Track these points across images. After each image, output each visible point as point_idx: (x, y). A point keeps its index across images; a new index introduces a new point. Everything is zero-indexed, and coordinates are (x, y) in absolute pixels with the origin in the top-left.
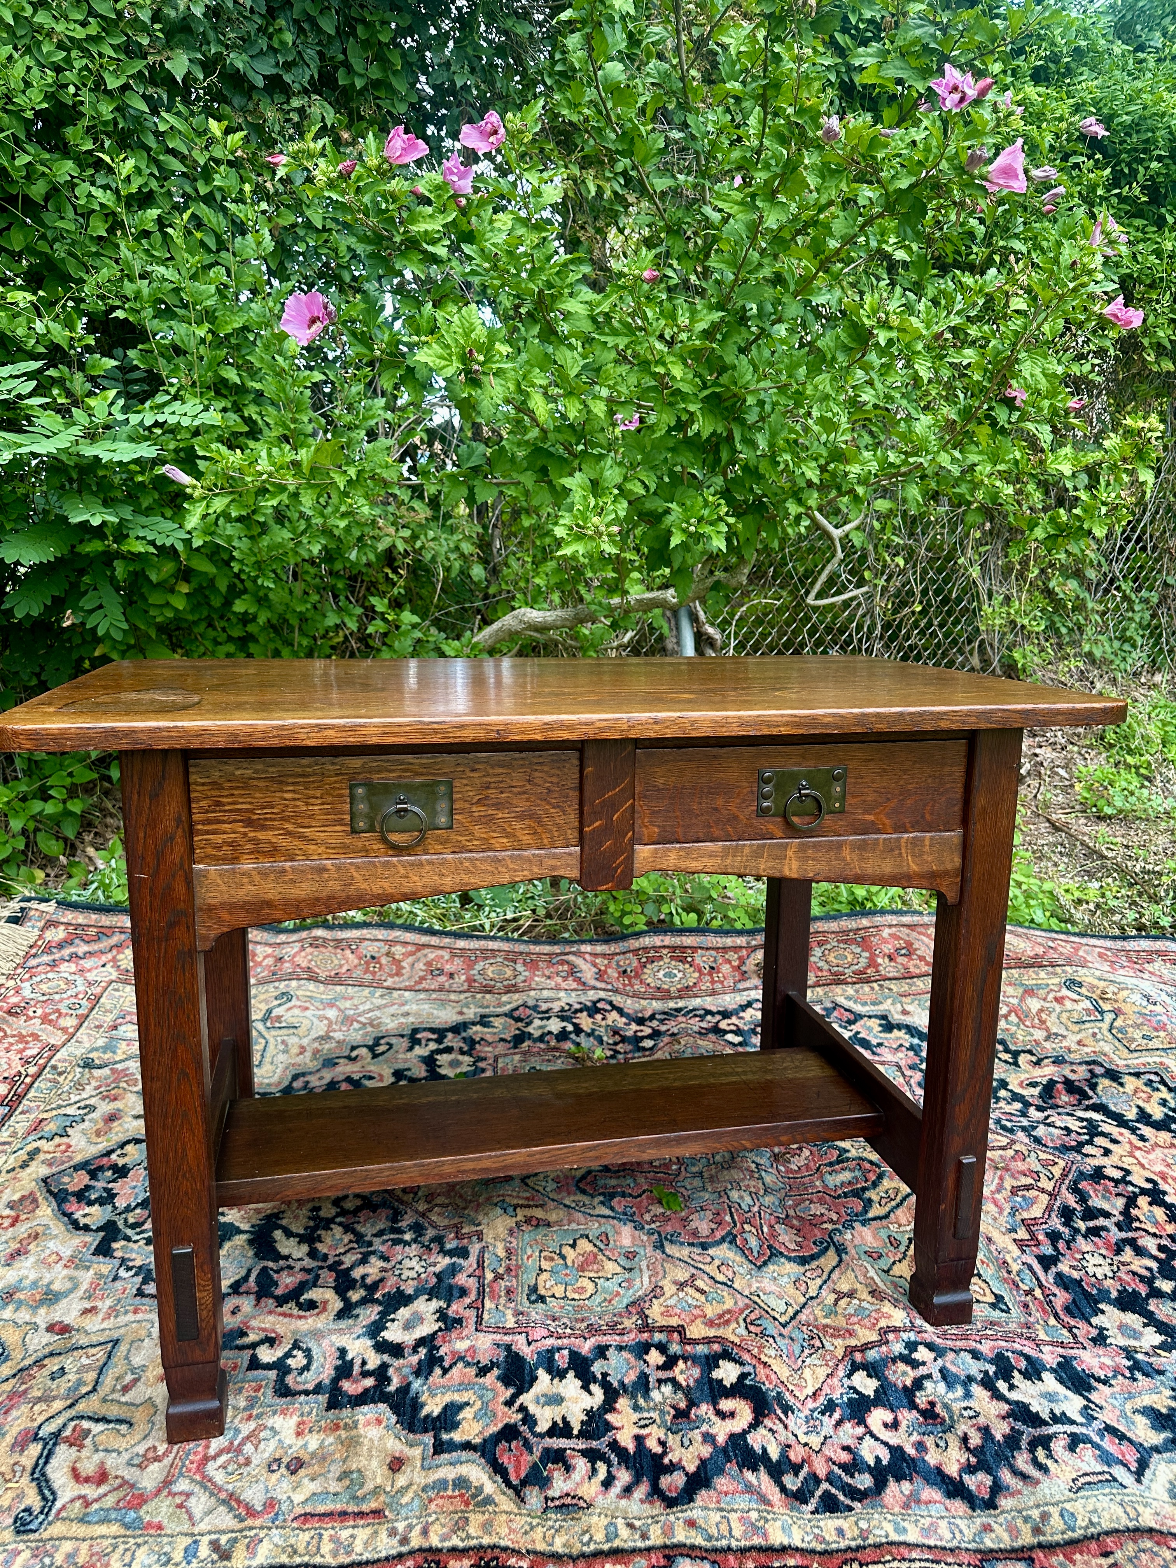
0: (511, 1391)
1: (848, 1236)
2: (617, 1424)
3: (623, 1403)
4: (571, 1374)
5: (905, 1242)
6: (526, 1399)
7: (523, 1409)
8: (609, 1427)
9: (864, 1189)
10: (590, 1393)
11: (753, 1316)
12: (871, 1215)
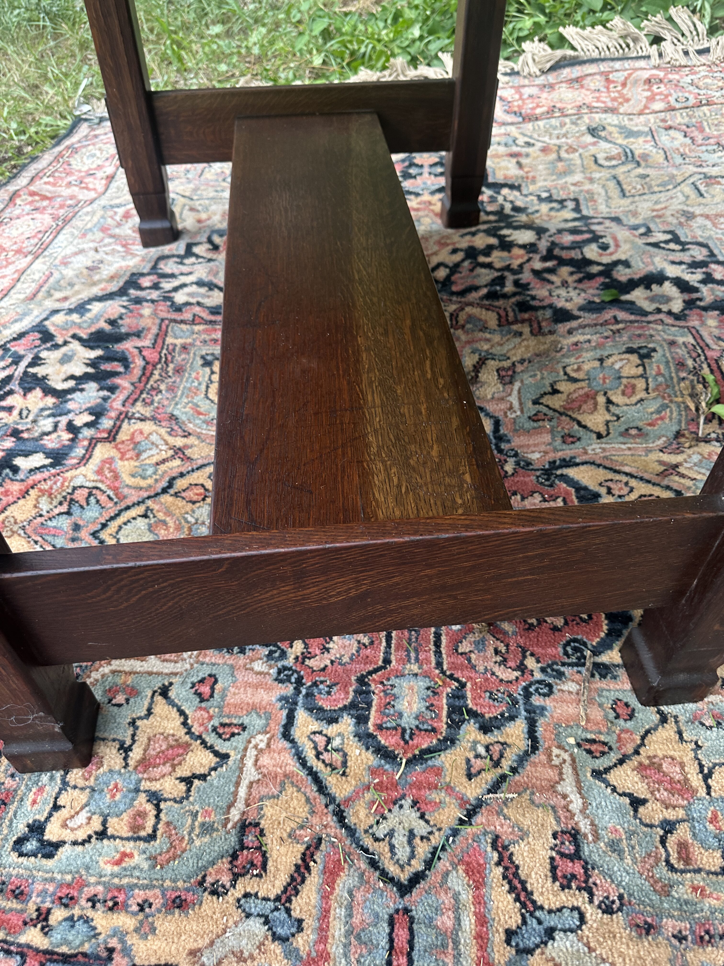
0: (85, 337)
1: (258, 666)
2: (29, 396)
3: (50, 401)
4: (90, 370)
5: (222, 747)
6: (75, 345)
7: (66, 343)
8: (27, 390)
9: (362, 720)
10: (66, 380)
11: (103, 498)
12: (301, 715)
